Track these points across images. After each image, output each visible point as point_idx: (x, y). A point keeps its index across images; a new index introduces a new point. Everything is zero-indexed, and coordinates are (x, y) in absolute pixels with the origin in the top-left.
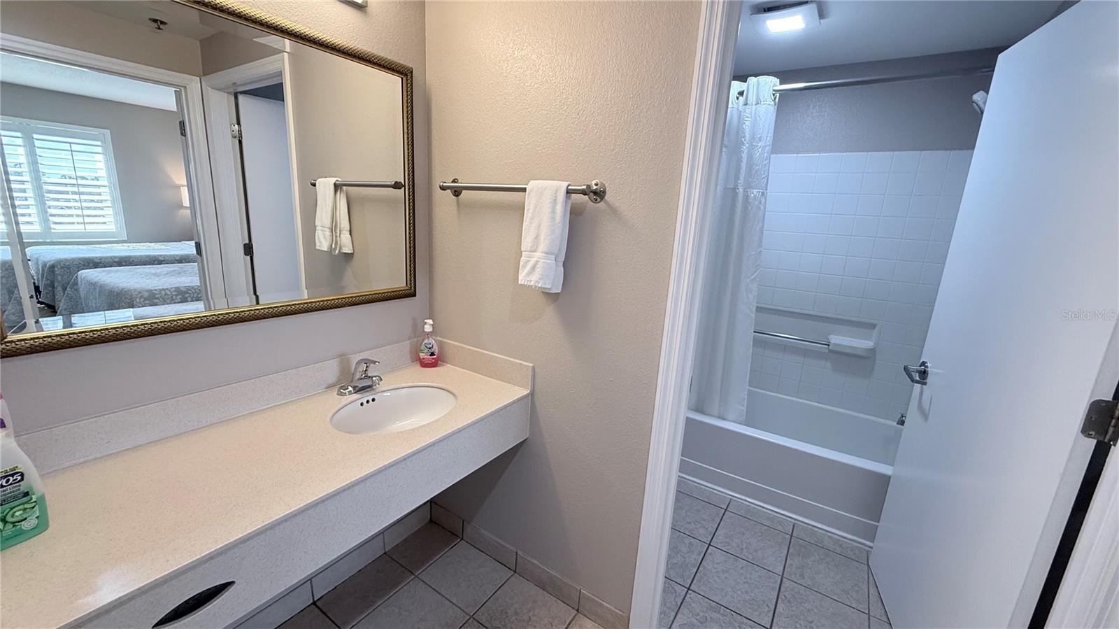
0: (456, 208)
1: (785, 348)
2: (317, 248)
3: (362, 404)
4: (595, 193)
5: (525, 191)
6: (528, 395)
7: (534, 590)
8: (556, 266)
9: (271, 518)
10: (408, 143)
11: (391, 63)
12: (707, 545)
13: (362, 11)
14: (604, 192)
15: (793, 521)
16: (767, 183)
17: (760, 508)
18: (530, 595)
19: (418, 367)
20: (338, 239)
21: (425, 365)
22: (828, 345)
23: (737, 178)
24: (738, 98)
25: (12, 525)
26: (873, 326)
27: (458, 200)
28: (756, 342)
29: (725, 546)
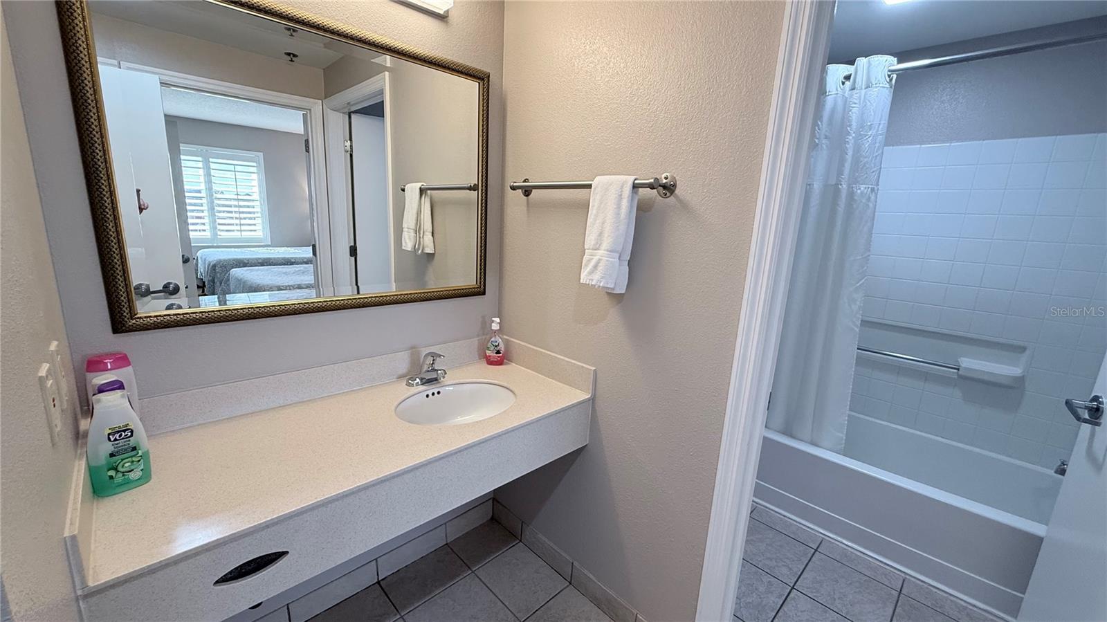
0: (525, 208)
1: (900, 370)
2: (403, 248)
3: (427, 396)
4: (664, 187)
5: (591, 188)
6: (588, 400)
7: (589, 607)
8: (620, 265)
9: (324, 495)
10: (483, 145)
11: (469, 69)
12: (790, 588)
13: (444, 21)
14: (675, 186)
15: (903, 575)
16: (879, 177)
17: (862, 555)
18: (583, 611)
19: (484, 364)
20: (422, 240)
21: (491, 363)
22: (958, 369)
23: (840, 173)
24: (843, 83)
25: (121, 475)
26: (1023, 349)
27: (528, 200)
28: (860, 361)
29: (812, 592)
